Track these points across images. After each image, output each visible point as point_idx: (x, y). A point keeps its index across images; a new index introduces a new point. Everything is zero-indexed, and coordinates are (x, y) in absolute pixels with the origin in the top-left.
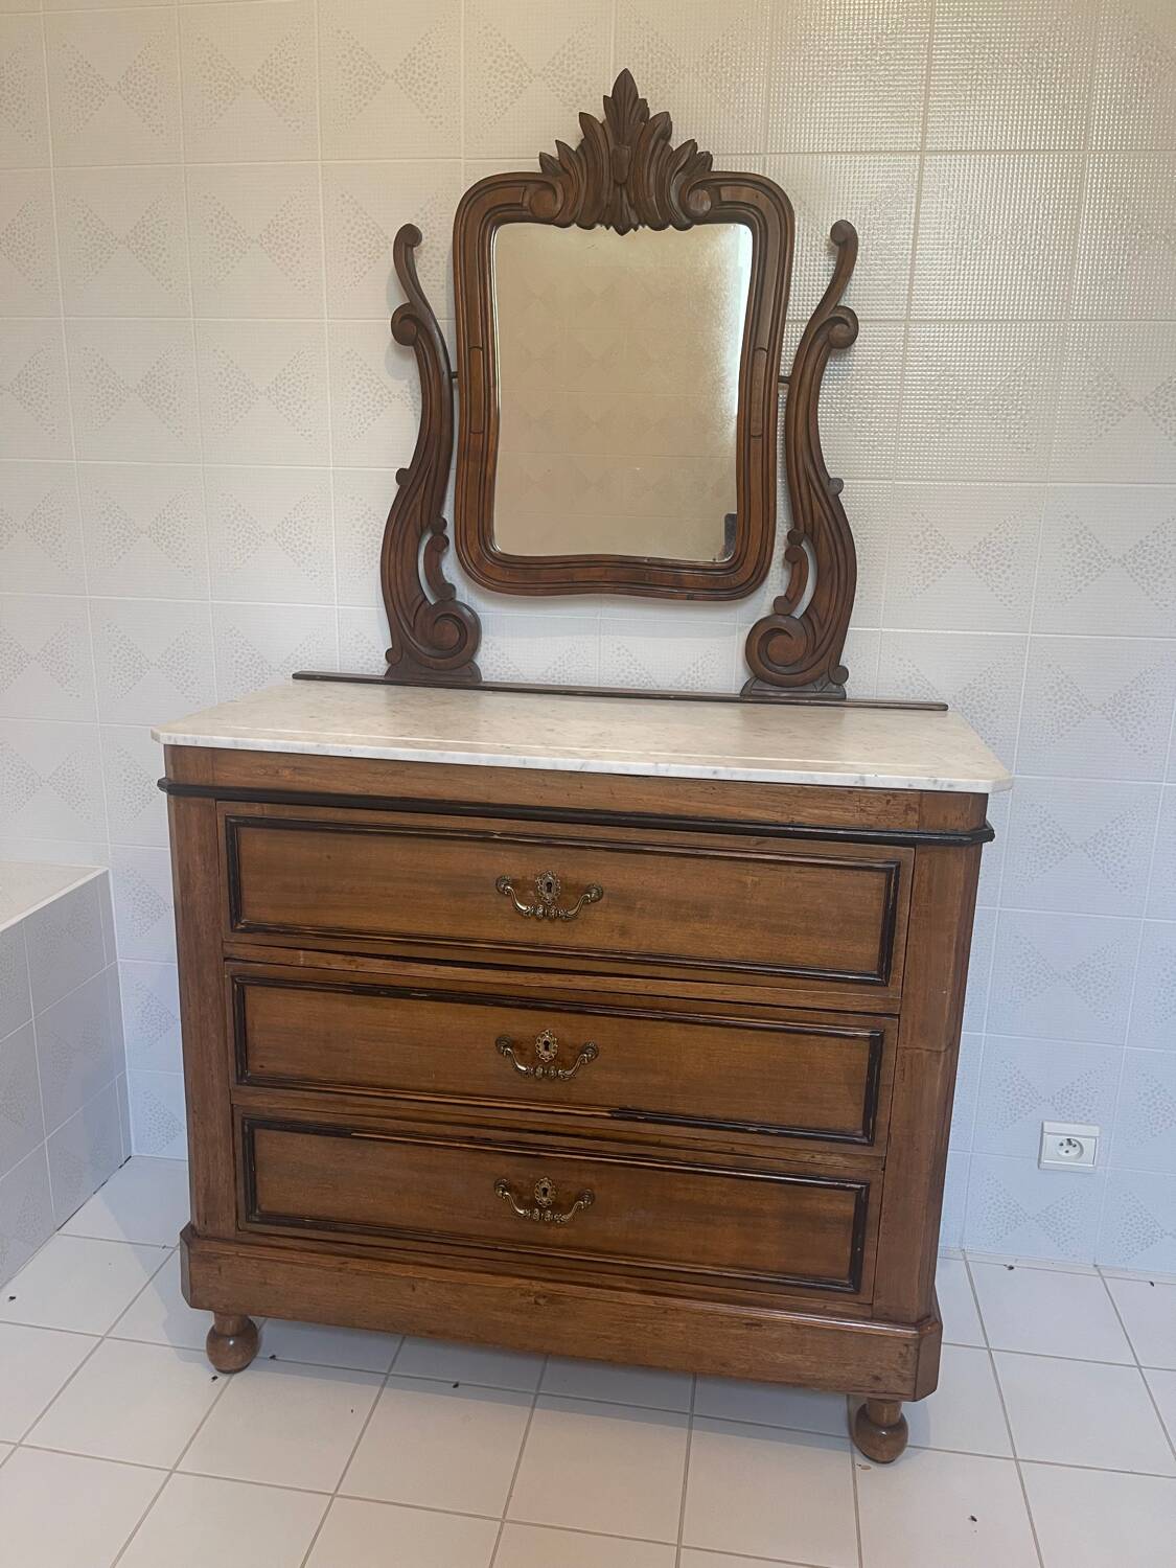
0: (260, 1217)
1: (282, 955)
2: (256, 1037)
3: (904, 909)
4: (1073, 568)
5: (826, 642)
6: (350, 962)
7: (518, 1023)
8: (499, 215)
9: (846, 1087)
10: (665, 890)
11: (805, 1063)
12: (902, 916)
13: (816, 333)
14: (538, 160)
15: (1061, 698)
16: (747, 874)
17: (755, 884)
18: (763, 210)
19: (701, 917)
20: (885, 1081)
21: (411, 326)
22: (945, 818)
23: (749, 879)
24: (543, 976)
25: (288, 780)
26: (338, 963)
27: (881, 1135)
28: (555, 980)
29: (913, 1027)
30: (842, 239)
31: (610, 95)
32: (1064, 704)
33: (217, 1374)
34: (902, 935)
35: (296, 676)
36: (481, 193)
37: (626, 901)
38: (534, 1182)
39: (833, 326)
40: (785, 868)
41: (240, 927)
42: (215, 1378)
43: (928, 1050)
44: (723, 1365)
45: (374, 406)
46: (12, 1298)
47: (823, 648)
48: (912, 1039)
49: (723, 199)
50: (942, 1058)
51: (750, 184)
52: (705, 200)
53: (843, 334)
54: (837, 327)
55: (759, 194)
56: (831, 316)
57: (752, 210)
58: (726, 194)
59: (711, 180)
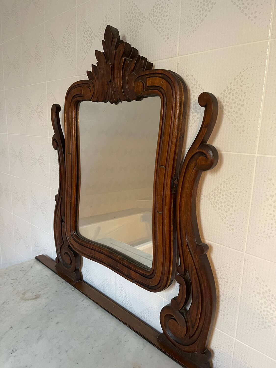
5: (196, 335)
13: (190, 160)
14: (87, 74)
18: (165, 89)
21: (56, 142)
31: (104, 40)
36: (71, 90)
47: (194, 338)
49: (148, 85)
51: (160, 75)
52: (140, 87)
53: (203, 163)
54: (200, 157)
55: (163, 81)
56: (198, 151)
57: (161, 90)
58: (149, 82)
59: (144, 75)
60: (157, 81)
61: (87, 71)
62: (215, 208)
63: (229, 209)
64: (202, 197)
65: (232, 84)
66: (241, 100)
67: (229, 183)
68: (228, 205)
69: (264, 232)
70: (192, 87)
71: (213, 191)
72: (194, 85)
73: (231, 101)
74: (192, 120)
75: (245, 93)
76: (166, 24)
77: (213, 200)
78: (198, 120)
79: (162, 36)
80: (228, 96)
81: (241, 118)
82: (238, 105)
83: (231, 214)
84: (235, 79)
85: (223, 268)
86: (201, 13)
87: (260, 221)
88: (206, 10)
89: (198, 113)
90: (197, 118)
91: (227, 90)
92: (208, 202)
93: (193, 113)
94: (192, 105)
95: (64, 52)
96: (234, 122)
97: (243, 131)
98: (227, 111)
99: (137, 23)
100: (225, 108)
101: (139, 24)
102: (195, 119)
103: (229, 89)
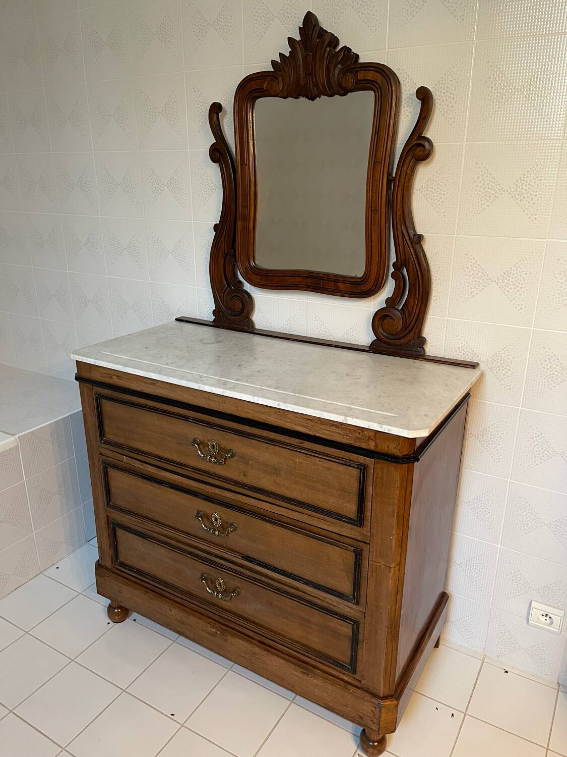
0: (119, 563)
1: (119, 456)
2: (113, 490)
3: (370, 490)
4: (561, 291)
5: (412, 323)
6: (142, 465)
7: (205, 506)
8: (253, 95)
9: (345, 573)
10: (261, 458)
11: (326, 556)
12: (368, 494)
13: (407, 153)
14: (271, 63)
15: (551, 367)
16: (296, 457)
17: (300, 463)
18: (380, 84)
19: (277, 474)
20: (364, 574)
21: (218, 153)
22: (388, 447)
23: (297, 460)
24: (212, 488)
25: (115, 381)
26: (137, 465)
27: (363, 600)
28: (217, 491)
29: (376, 552)
30: (422, 98)
31: (302, 26)
32: (552, 371)
33: (110, 621)
34: (369, 503)
35: (177, 320)
36: (246, 83)
37: (244, 459)
38: (216, 579)
39: (417, 148)
40: (313, 458)
41: (102, 442)
42: (109, 623)
43: (385, 565)
44: (293, 687)
45: (209, 192)
46: (58, 568)
47: (411, 326)
48: (376, 557)
49: (359, 79)
50: (392, 570)
51: (373, 69)
52: (350, 80)
53: (421, 153)
54: (418, 149)
55: (378, 74)
56: (415, 143)
57: (375, 84)
58: (361, 76)
59: (353, 68)
60: (370, 75)
61: (272, 60)
62: (428, 199)
63: (441, 197)
64: (415, 191)
65: (443, 79)
66: (451, 93)
67: (441, 173)
68: (440, 194)
69: (472, 211)
70: (404, 81)
71: (425, 183)
72: (406, 79)
73: (442, 94)
74: (404, 115)
75: (455, 87)
76: (373, 15)
77: (426, 192)
78: (410, 114)
79: (368, 26)
80: (440, 90)
81: (452, 111)
82: (449, 98)
83: (443, 202)
84: (446, 75)
85: (436, 255)
86: (412, 9)
87: (468, 202)
88: (417, 7)
89: (410, 107)
90: (409, 112)
91: (438, 84)
92: (421, 195)
93: (404, 107)
94: (403, 100)
95: (221, 33)
96: (446, 115)
97: (454, 122)
98: (439, 103)
99: (336, 9)
100: (437, 101)
101: (339, 11)
102: (407, 113)
103: (440, 83)
